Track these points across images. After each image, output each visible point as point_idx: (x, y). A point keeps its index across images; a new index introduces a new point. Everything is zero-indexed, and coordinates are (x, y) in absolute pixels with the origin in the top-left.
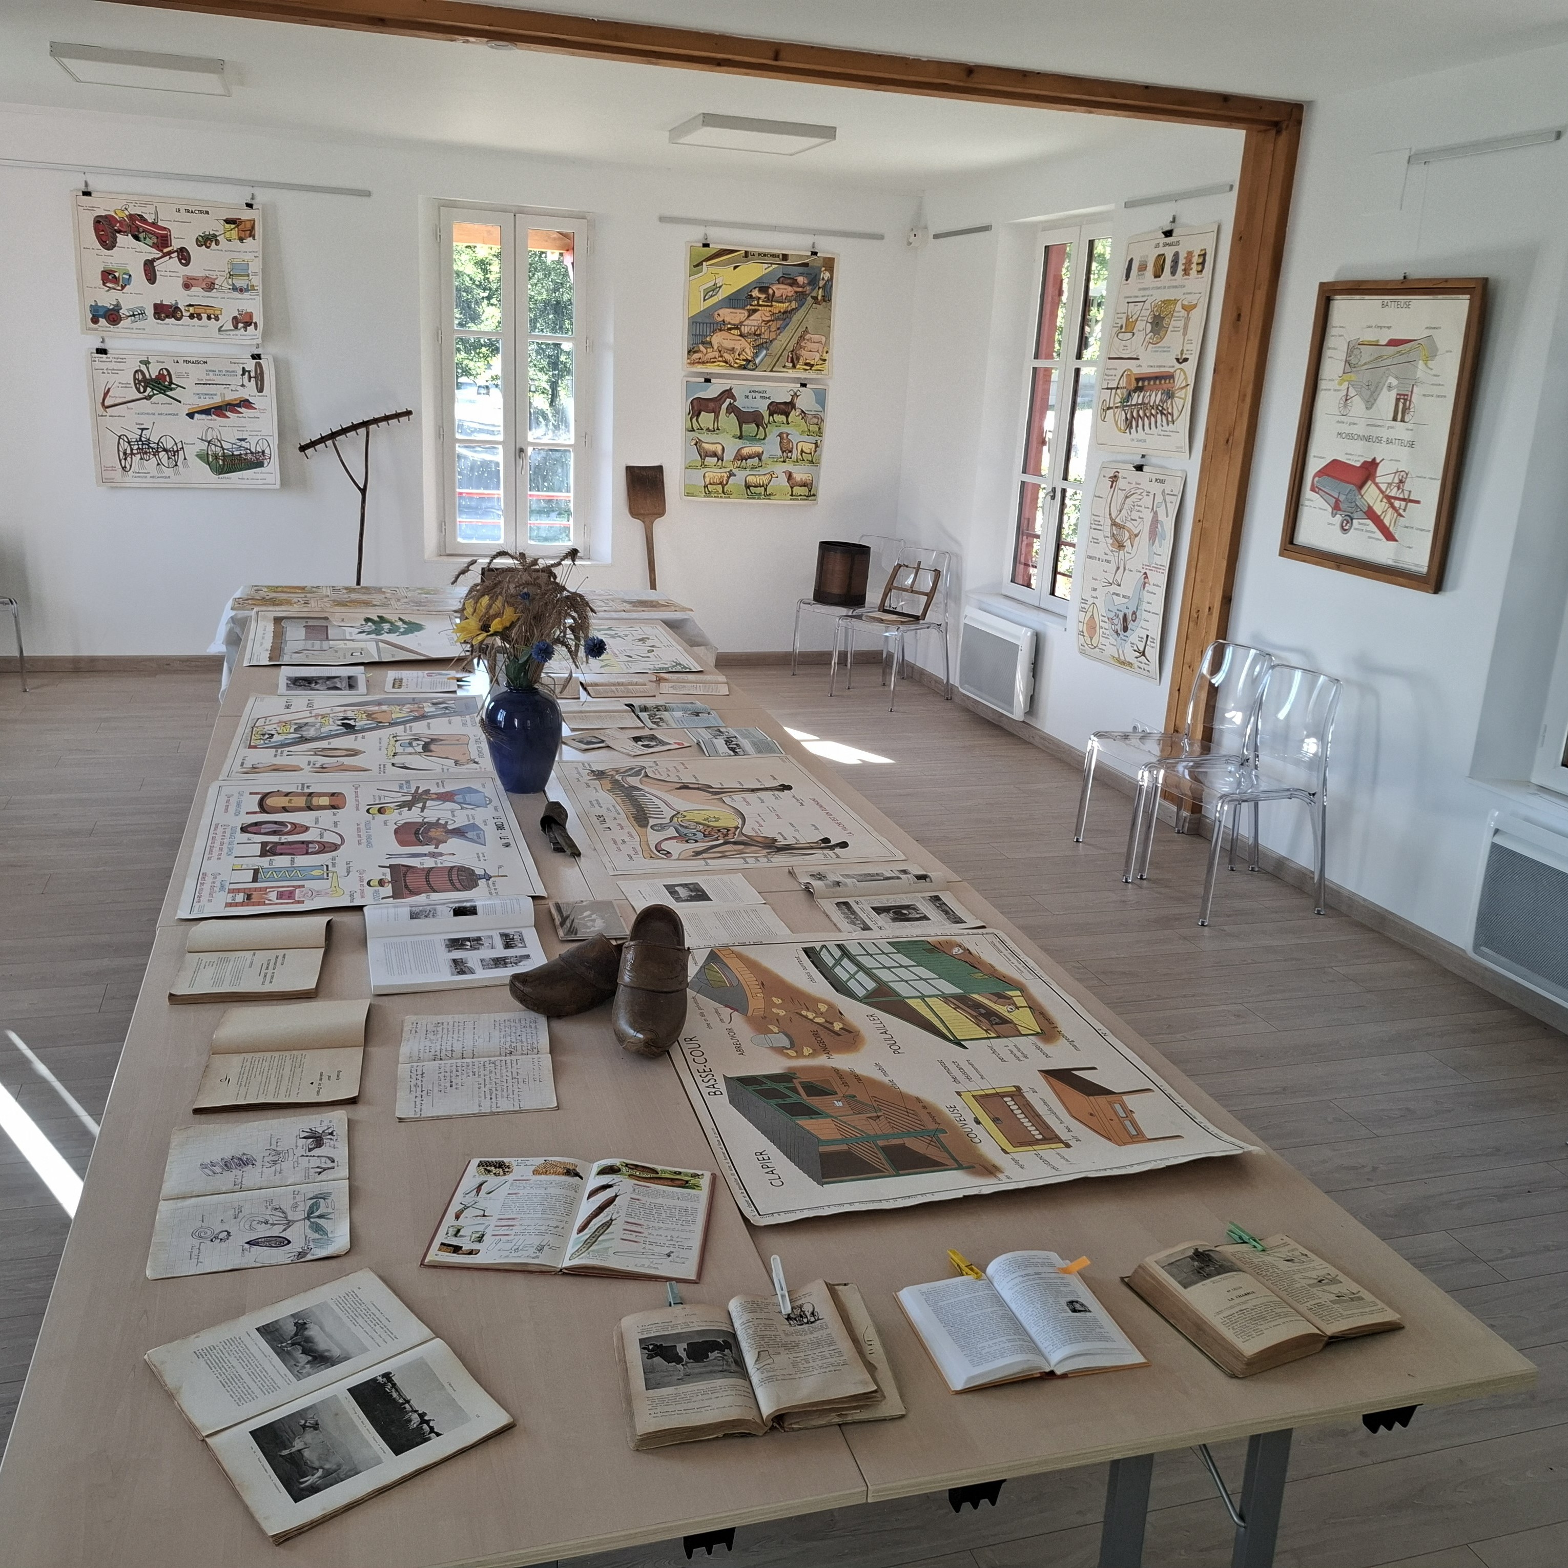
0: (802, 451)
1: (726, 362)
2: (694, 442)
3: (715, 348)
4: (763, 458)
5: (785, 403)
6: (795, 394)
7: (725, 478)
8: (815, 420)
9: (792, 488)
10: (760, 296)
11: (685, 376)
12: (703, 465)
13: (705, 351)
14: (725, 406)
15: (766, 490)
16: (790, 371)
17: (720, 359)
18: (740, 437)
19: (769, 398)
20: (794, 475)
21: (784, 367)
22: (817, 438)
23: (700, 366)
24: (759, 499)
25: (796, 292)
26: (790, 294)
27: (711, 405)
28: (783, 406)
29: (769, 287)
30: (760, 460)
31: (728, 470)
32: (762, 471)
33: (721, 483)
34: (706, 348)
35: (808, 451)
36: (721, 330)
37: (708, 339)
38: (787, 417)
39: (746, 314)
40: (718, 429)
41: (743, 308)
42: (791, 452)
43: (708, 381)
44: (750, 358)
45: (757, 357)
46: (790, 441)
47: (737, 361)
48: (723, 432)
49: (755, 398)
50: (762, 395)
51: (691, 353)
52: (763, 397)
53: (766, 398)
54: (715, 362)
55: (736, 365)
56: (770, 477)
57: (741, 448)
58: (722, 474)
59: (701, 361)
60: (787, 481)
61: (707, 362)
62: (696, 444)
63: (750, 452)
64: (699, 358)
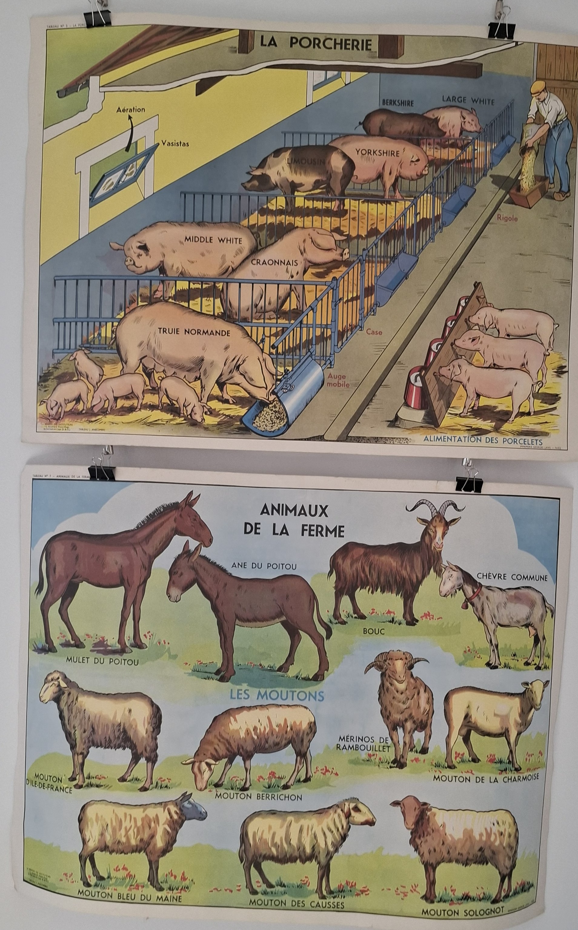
0: (469, 726)
1: (172, 409)
2: (50, 691)
3: (133, 360)
4: (316, 748)
5: (401, 549)
6: (439, 516)
7: (161, 829)
8: (520, 611)
9: (430, 867)
10: (298, 178)
11: (31, 462)
12: (83, 781)
13: (94, 371)
14: (163, 563)
15: (325, 871)
16: (418, 437)
17: (152, 399)
18: (224, 674)
19: (338, 531)
20: (439, 818)
21: (395, 422)
23: (77, 425)
25: (433, 163)
26: (409, 171)
27: (115, 558)
28: (390, 561)
29: (328, 149)
30: (302, 755)
31: (174, 794)
32: (310, 798)
33: (143, 846)
34: (100, 363)
35: (494, 726)
36: (151, 301)
37: (107, 331)
38: (408, 598)
39: (247, 244)
40: (138, 645)
41: (234, 223)
42: (423, 726)
43: (102, 474)
44: (261, 394)
45: (290, 389)
46: (419, 685)
47: (215, 405)
48: (159, 656)
49: (282, 533)
50: (308, 520)
51: (51, 383)
52: (312, 528)
53: (324, 533)
54: (132, 409)
55: (210, 420)
56: (341, 821)
57: (228, 713)
58: (151, 812)
59: (83, 410)
60: (412, 842)
61: (104, 412)
62: (57, 699)
63: (263, 727)
64: (78, 399)
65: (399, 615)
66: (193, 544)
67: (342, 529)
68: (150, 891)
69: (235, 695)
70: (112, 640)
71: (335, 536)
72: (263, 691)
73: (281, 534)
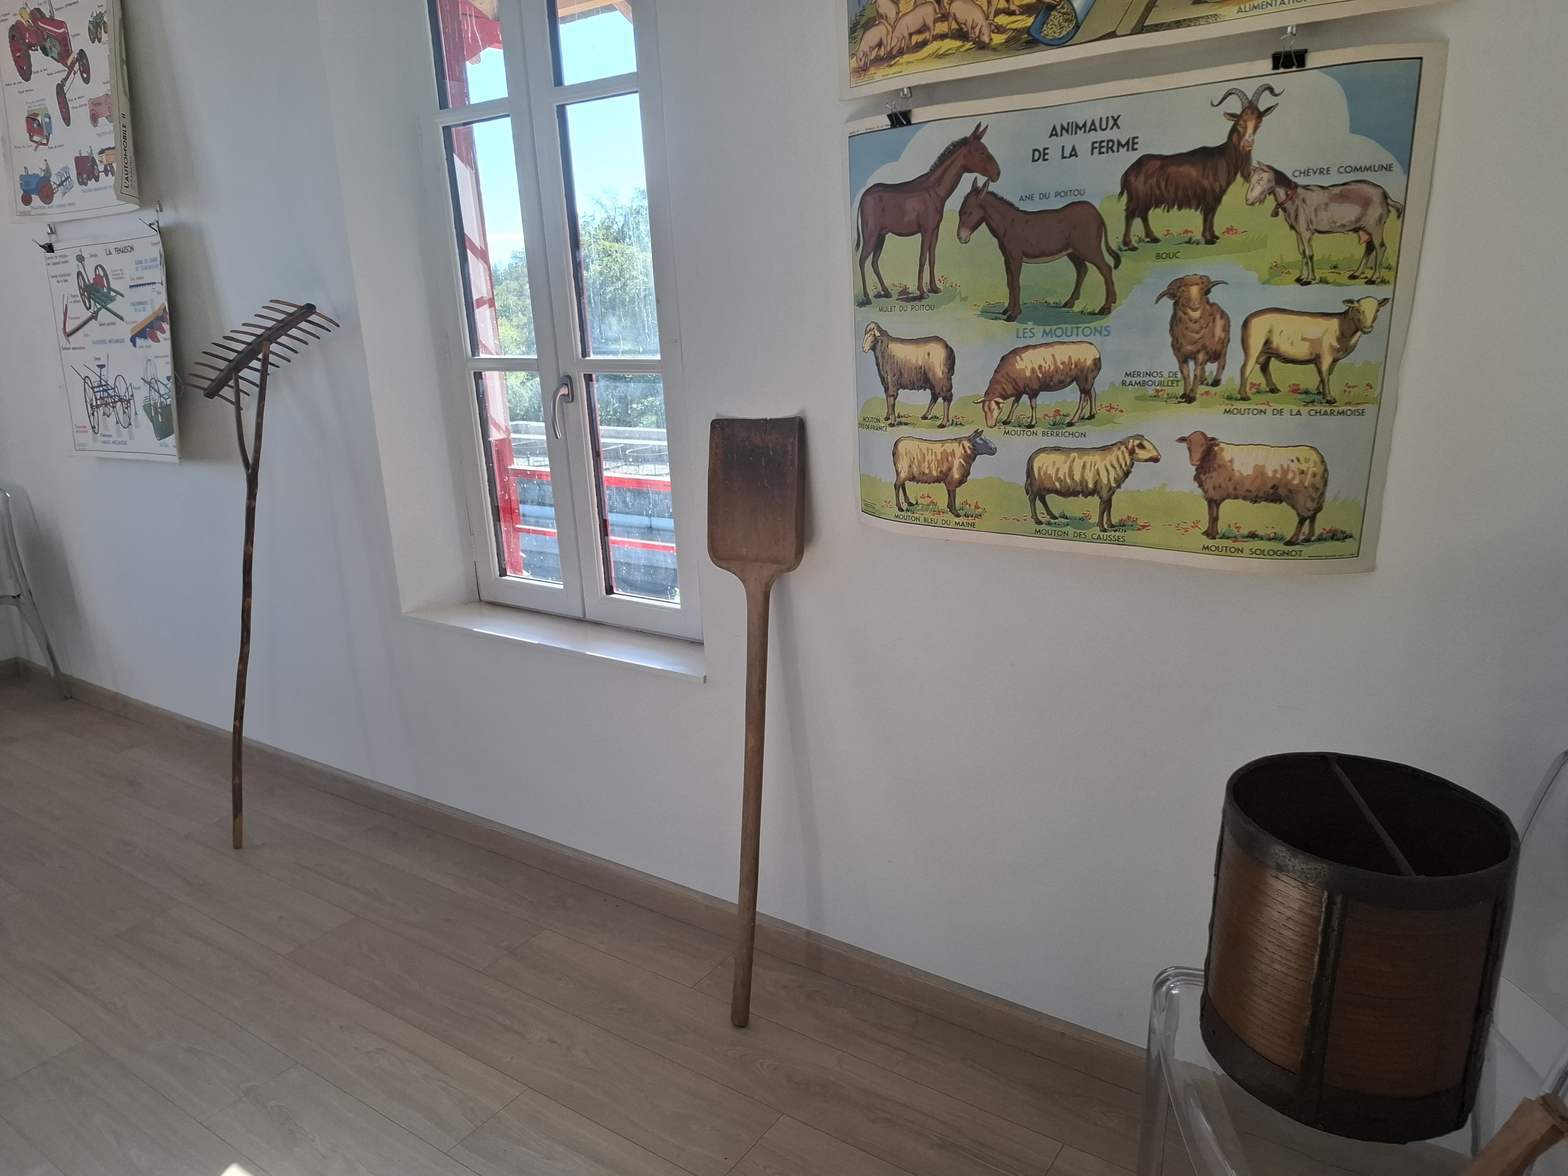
0: (1269, 353)
1: (961, 35)
2: (868, 342)
4: (1101, 383)
5: (1203, 155)
6: (1251, 105)
7: (957, 462)
8: (1349, 213)
9: (1214, 504)
12: (895, 420)
13: (891, 10)
14: (954, 203)
15: (1107, 505)
17: (942, 28)
18: (1011, 313)
19: (1131, 144)
20: (1227, 453)
22: (1358, 290)
23: (881, 72)
24: (1079, 538)
27: (913, 205)
28: (1190, 171)
30: (1086, 392)
31: (968, 431)
32: (1095, 435)
33: (943, 477)
35: (1301, 351)
38: (1209, 213)
40: (934, 290)
42: (1217, 356)
43: (900, 119)
46: (1215, 312)
47: (1002, 20)
48: (952, 299)
49: (1071, 155)
50: (1099, 136)
51: (858, 33)
52: (1103, 144)
53: (1115, 148)
54: (924, 43)
55: (999, 39)
56: (1124, 458)
57: (1016, 352)
58: (949, 447)
59: (884, 54)
60: (1197, 478)
61: (901, 53)
62: (873, 348)
63: (1048, 365)
64: (880, 45)
65: (1198, 235)
66: (982, 180)
67: (1136, 141)
68: (950, 517)
69: (1021, 334)
70: (913, 288)
71: (1128, 150)
72: (1048, 328)
73: (1070, 157)
